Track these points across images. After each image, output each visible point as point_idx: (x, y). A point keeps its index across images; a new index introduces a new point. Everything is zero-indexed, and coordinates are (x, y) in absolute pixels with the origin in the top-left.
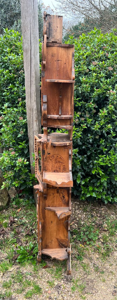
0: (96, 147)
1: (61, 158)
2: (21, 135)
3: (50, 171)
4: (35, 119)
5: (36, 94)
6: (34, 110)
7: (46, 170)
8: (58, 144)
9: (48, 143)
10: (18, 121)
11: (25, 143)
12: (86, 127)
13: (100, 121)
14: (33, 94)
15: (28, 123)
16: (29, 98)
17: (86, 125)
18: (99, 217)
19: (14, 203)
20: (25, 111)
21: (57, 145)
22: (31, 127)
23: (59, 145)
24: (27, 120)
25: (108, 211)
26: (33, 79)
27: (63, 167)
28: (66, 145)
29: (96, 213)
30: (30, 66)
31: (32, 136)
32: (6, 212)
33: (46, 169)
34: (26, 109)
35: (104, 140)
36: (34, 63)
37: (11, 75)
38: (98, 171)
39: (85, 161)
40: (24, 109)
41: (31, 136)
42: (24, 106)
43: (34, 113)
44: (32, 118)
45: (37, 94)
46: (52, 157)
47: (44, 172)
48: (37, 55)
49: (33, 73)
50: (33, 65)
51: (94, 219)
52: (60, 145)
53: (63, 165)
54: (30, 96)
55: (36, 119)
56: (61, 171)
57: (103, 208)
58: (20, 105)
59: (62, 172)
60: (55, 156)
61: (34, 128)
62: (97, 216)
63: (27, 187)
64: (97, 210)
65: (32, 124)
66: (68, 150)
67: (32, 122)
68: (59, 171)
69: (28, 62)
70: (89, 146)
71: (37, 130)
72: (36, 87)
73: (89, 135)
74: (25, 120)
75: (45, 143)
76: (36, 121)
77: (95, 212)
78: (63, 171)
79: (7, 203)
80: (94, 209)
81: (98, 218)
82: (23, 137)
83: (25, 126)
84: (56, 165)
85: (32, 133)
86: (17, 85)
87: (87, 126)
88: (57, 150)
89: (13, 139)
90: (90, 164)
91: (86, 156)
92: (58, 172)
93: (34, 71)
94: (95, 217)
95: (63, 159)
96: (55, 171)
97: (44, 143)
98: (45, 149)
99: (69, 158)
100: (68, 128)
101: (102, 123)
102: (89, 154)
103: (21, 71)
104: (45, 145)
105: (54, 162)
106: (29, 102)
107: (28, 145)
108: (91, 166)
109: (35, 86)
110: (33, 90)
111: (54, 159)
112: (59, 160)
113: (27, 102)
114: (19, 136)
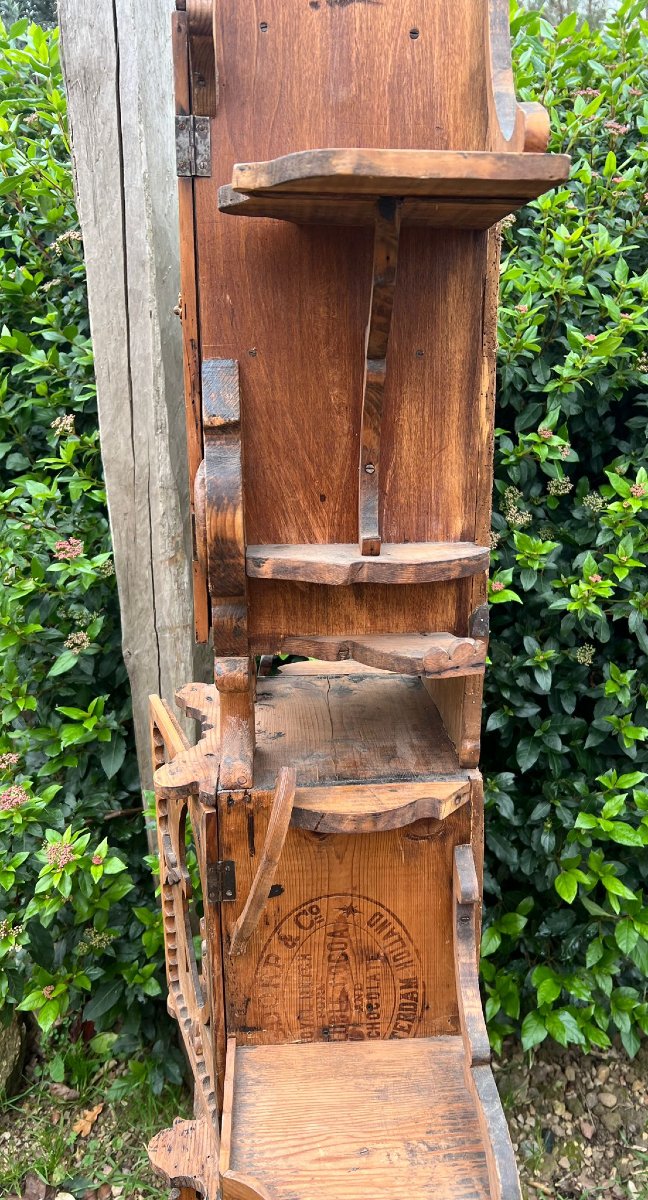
0: (574, 715)
1: (385, 924)
2: (73, 662)
3: (282, 1034)
4: (163, 547)
5: (167, 380)
6: (156, 488)
7: (245, 1029)
8: (358, 819)
9: (260, 799)
10: (54, 568)
11: (101, 707)
12: (513, 596)
13: (611, 547)
14: (144, 384)
15: (119, 577)
16: (119, 409)
17: (509, 578)
18: (592, 1142)
19: (56, 1070)
20: (96, 495)
21: (347, 827)
22: (140, 605)
23: (367, 827)
24: (111, 557)
25: (638, 1086)
26: (144, 282)
27: (404, 996)
28: (427, 814)
29: (568, 1116)
30: (114, 186)
31: (148, 661)
32: (7, 1135)
33: (251, 1023)
34: (101, 487)
35: (630, 674)
36: (145, 168)
37: (13, 280)
38: (595, 875)
39: (507, 807)
40: (94, 488)
41: (146, 660)
42: (90, 463)
43: (159, 508)
44: (143, 543)
45: (173, 379)
46: (305, 920)
47: (231, 1045)
48: (161, 108)
49: (140, 234)
50: (139, 183)
51: (565, 1162)
52: (381, 826)
53: (406, 973)
54: (127, 395)
55: (176, 549)
56: (382, 1028)
57: (604, 1071)
58: (64, 460)
59: (393, 1036)
60: (331, 910)
61: (162, 611)
62: (578, 1131)
63: (130, 1000)
64: (569, 1084)
65: (146, 581)
66: (442, 851)
67: (148, 573)
68: (364, 1030)
69: (101, 164)
70: (530, 711)
71: (185, 620)
72: (163, 331)
73: (530, 643)
74: (101, 559)
75: (238, 796)
76: (173, 560)
77: (560, 1110)
78: (405, 1024)
79: (8, 1072)
80: (550, 1078)
81: (589, 1152)
82: (89, 668)
83: (105, 596)
84: (342, 981)
85: (151, 642)
86: (48, 335)
87: (515, 587)
88: (348, 857)
89: (24, 687)
90: (538, 825)
91: (508, 777)
92: (359, 1037)
93: (147, 222)
94: (570, 1144)
95: (398, 929)
96: (325, 1034)
97: (224, 800)
98: (239, 856)
99: (456, 926)
100: (451, 664)
101: (622, 565)
102: (527, 762)
103: (67, 234)
104: (233, 822)
105: (319, 954)
106: (123, 442)
107: (124, 714)
108: (547, 841)
109: (157, 329)
110: (146, 359)
111: (319, 936)
112: (369, 937)
113: (110, 435)
114: (65, 662)
